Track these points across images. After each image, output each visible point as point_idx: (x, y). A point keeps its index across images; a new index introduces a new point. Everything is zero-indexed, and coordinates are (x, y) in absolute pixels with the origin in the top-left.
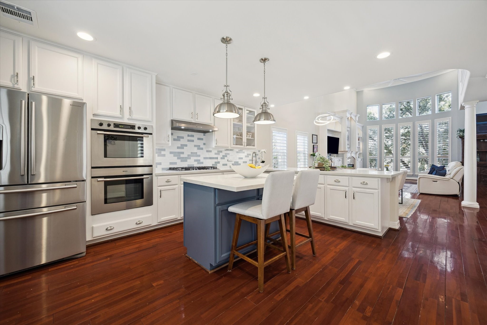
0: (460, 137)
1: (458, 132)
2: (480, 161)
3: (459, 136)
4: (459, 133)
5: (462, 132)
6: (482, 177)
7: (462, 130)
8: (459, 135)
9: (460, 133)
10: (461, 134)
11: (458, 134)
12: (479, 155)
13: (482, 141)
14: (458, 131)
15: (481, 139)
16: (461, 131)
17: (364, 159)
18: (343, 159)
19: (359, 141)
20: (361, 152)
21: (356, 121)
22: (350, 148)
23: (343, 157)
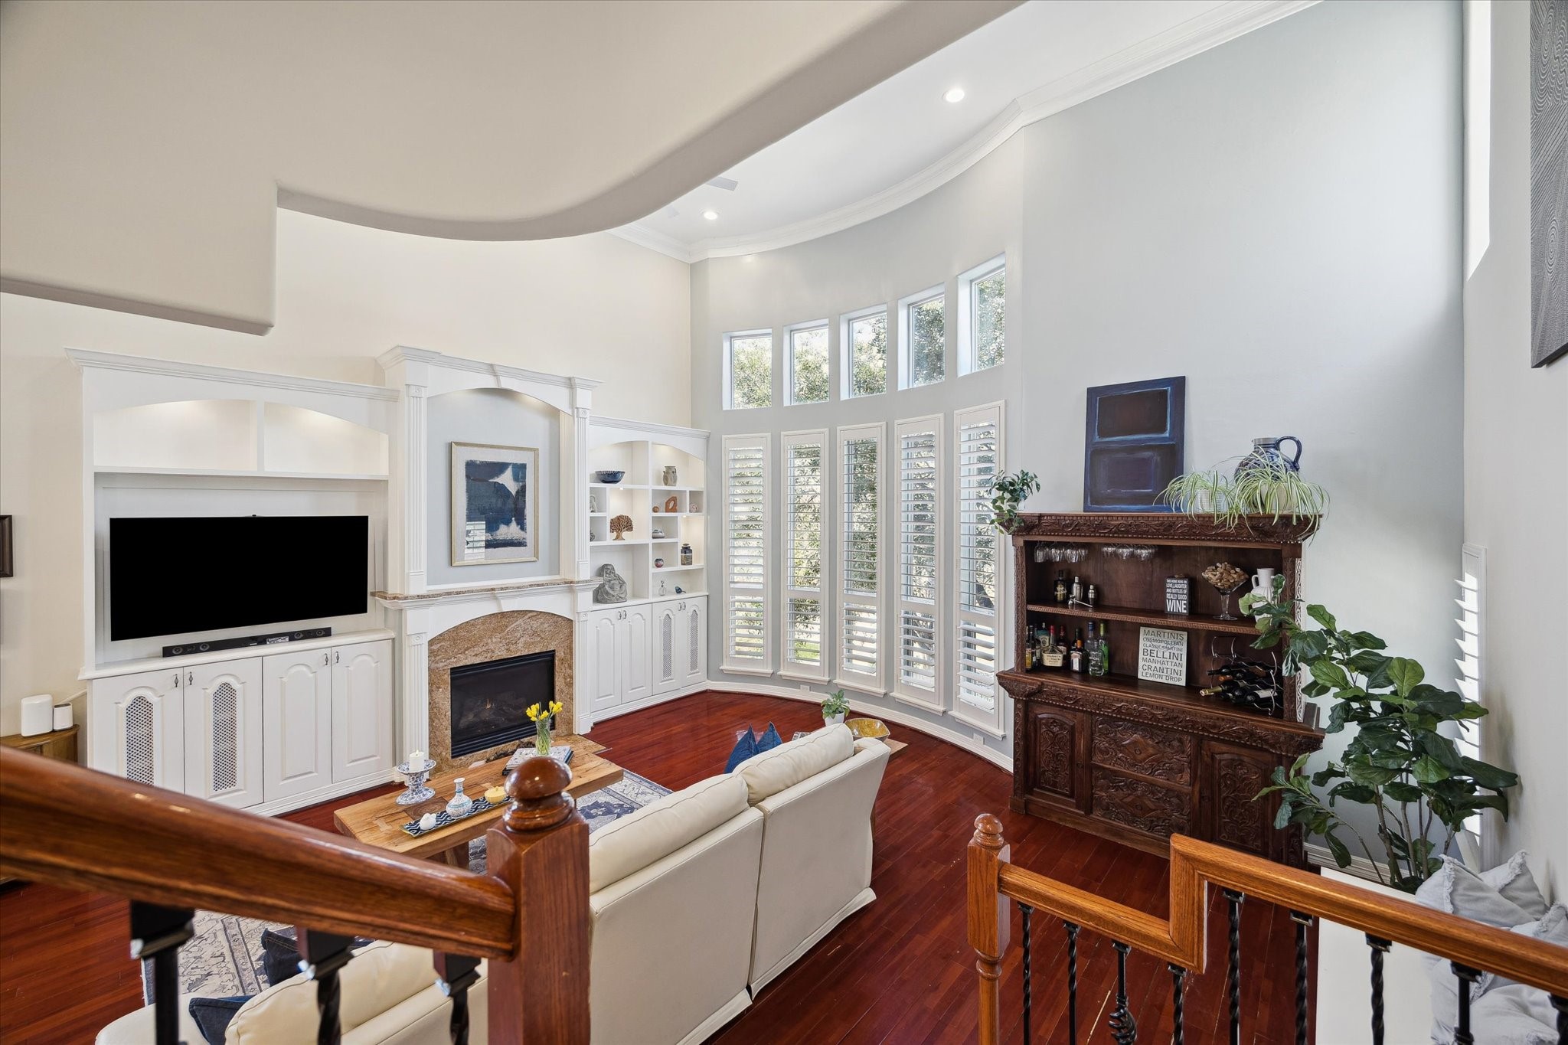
3: (999, 516)
5: (1008, 496)
6: (1100, 782)
7: (1007, 484)
13: (1110, 550)
15: (1098, 544)
16: (1006, 488)
17: (710, 598)
18: (394, 639)
19: (674, 510)
20: (698, 562)
21: (573, 412)
22: (535, 559)
23: (400, 627)
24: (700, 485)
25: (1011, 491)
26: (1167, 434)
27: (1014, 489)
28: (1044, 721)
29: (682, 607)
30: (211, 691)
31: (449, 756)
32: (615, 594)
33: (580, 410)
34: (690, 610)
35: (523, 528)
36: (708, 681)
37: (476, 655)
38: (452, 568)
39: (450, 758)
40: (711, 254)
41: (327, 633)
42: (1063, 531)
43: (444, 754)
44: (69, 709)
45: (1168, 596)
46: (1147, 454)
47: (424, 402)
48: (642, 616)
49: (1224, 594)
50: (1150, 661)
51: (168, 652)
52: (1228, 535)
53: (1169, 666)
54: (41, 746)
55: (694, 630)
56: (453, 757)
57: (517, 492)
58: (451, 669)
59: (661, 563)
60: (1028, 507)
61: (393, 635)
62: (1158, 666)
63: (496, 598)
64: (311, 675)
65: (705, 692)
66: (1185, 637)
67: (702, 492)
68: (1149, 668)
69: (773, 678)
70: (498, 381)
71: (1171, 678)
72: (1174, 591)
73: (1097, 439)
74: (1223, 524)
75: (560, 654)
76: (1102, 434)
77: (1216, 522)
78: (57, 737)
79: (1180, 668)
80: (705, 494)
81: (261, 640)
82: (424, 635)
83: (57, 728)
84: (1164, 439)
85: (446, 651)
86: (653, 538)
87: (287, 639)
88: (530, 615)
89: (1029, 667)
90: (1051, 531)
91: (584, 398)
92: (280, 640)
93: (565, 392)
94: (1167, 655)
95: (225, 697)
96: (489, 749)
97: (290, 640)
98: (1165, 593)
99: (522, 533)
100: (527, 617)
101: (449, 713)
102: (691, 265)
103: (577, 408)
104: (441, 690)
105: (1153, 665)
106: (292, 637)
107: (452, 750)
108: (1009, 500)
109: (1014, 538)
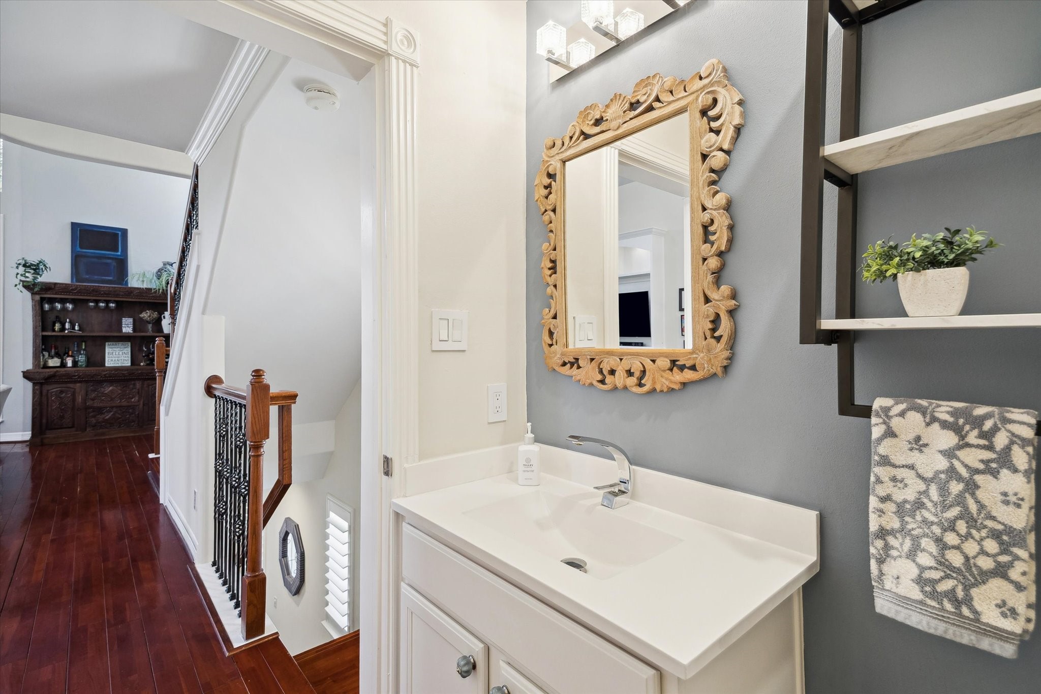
0: (25, 287)
1: (17, 268)
2: (87, 366)
3: (23, 282)
5: (32, 271)
6: (92, 414)
7: (32, 265)
8: (23, 279)
9: (26, 274)
10: (27, 277)
11: (22, 275)
12: (85, 346)
13: (93, 304)
14: (19, 264)
15: (88, 301)
16: (29, 267)
25: (33, 269)
26: (119, 253)
27: (36, 268)
28: (54, 393)
42: (70, 292)
45: (123, 325)
46: (109, 261)
49: (150, 323)
50: (112, 357)
52: (157, 297)
53: (122, 358)
60: (45, 278)
62: (116, 359)
66: (130, 345)
68: (112, 360)
71: (124, 363)
72: (126, 323)
73: (79, 249)
74: (155, 292)
76: (81, 247)
77: (153, 291)
79: (127, 358)
84: (118, 255)
89: (42, 366)
90: (61, 292)
94: (121, 353)
98: (121, 324)
105: (114, 359)
108: (33, 274)
109: (33, 296)
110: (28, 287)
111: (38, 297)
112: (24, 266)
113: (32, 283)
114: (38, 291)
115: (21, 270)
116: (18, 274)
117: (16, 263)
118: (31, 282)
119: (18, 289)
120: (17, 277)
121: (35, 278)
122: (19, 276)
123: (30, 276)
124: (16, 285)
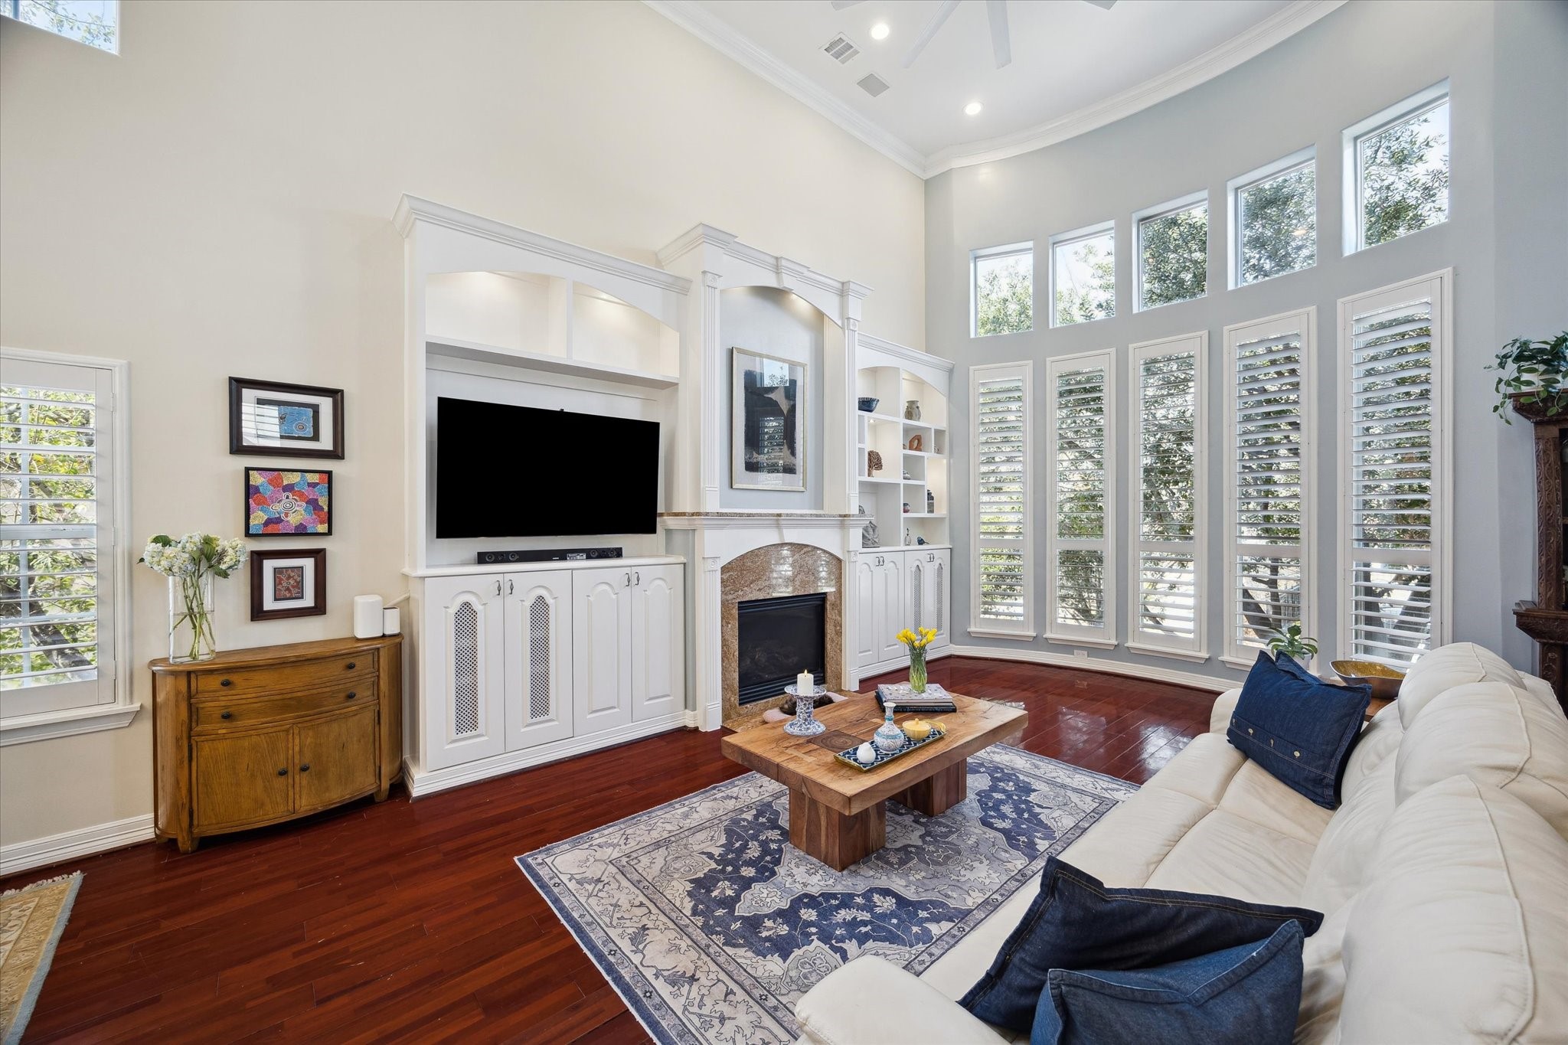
0: (1520, 409)
1: (1502, 365)
3: (1515, 397)
4: (1517, 379)
5: (1542, 367)
7: (1542, 351)
8: (1512, 391)
9: (1525, 377)
10: (1529, 383)
11: (1508, 384)
14: (1506, 357)
16: (1533, 358)
17: (954, 552)
18: (685, 564)
19: (918, 449)
20: (941, 510)
21: (843, 323)
22: (802, 489)
23: (690, 551)
24: (943, 425)
25: (1544, 362)
29: (932, 559)
30: (528, 603)
31: (737, 702)
32: (870, 538)
33: (851, 320)
34: (937, 562)
35: (793, 453)
36: (951, 645)
37: (760, 590)
38: (731, 491)
39: (738, 704)
40: (956, 164)
41: (618, 553)
43: (733, 699)
44: (396, 612)
47: (717, 292)
48: (895, 564)
51: (483, 558)
54: (378, 649)
55: (940, 585)
56: (740, 704)
57: (789, 411)
58: (739, 602)
59: (908, 508)
61: (682, 559)
63: (778, 526)
64: (614, 597)
65: (950, 657)
67: (944, 431)
69: (1037, 642)
70: (779, 279)
75: (830, 599)
78: (388, 642)
80: (947, 433)
81: (562, 555)
82: (718, 560)
83: (387, 633)
85: (734, 582)
86: (904, 478)
87: (585, 556)
88: (805, 550)
91: (855, 309)
92: (578, 557)
93: (835, 300)
95: (540, 610)
96: (770, 699)
97: (587, 558)
99: (793, 458)
100: (803, 552)
101: (737, 653)
102: (927, 182)
103: (848, 319)
104: (730, 625)
106: (591, 554)
107: (740, 696)
108: (1545, 372)
109: (1539, 428)
110: (1526, 407)
111: (1554, 431)
112: (1519, 358)
113: (1543, 395)
114: (1558, 414)
115: (1511, 368)
116: (1500, 380)
117: (1497, 356)
118: (1538, 393)
119: (1501, 417)
120: (1497, 390)
121: (1549, 383)
122: (1502, 386)
123: (1535, 381)
124: (1496, 409)
